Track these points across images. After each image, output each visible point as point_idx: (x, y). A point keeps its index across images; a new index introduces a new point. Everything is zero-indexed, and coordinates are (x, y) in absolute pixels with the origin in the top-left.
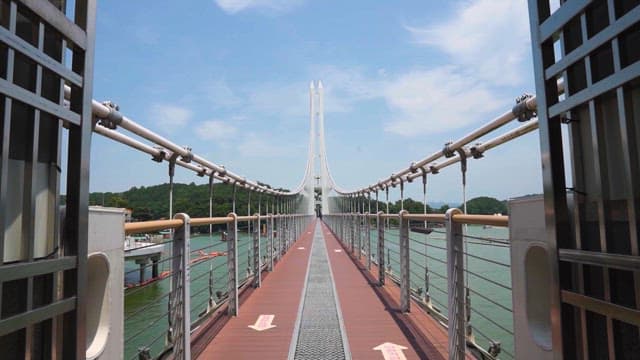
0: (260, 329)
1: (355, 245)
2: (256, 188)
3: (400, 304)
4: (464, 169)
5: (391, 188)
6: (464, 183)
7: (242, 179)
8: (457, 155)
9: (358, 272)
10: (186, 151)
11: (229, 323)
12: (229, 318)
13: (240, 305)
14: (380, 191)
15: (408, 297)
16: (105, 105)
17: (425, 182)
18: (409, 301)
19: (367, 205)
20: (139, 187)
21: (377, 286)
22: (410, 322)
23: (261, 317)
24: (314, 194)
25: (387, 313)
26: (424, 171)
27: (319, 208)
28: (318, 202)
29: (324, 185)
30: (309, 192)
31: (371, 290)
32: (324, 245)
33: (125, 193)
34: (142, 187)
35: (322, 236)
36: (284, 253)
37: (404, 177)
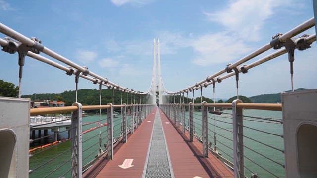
0: (125, 168)
1: (177, 120)
2: (125, 90)
3: (202, 152)
4: (237, 79)
5: (195, 91)
6: (237, 87)
7: (118, 86)
8: (234, 71)
9: (179, 134)
10: (85, 69)
11: (108, 164)
12: (109, 161)
13: (114, 153)
14: (189, 92)
15: (207, 149)
16: (31, 39)
17: (214, 87)
18: (207, 152)
19: (182, 100)
20: (68, 91)
21: (189, 142)
22: (208, 163)
23: (126, 160)
24: (155, 94)
25: (195, 158)
26: (214, 81)
27: (158, 101)
28: (157, 98)
29: (160, 90)
30: (153, 93)
31: (186, 144)
32: (161, 120)
33: (62, 94)
34: (70, 91)
35: (159, 115)
36: (139, 124)
37: (203, 84)
